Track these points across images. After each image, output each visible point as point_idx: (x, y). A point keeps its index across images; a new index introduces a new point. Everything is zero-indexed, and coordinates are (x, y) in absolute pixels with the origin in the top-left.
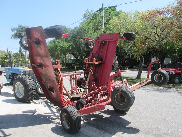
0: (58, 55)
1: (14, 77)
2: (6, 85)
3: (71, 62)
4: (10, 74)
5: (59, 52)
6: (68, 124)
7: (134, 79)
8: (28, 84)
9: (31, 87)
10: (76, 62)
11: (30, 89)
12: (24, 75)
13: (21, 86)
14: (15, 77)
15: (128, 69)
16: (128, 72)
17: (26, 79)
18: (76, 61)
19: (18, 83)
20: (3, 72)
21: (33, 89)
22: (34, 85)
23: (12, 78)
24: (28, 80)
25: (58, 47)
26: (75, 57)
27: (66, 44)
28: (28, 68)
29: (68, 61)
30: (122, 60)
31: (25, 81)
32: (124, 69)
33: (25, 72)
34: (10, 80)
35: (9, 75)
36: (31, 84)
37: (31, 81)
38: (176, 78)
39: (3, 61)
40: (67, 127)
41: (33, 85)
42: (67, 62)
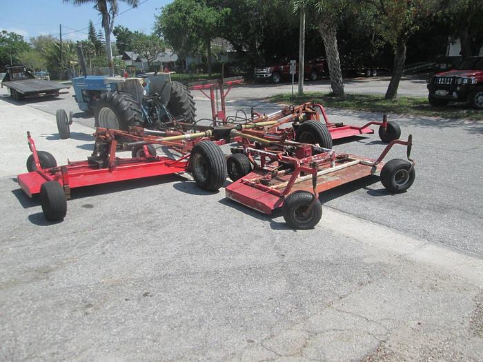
0: (191, 42)
1: (92, 98)
2: (77, 116)
3: (224, 60)
4: (85, 93)
5: (194, 35)
6: (204, 173)
7: (377, 100)
8: (125, 109)
9: (132, 116)
10: (236, 60)
11: (130, 120)
12: (116, 92)
13: (112, 114)
14: (94, 98)
15: (377, 76)
16: (376, 84)
17: (120, 100)
18: (236, 58)
19: (105, 109)
20: (60, 91)
21: (136, 121)
22: (138, 112)
23: (88, 100)
24: (125, 103)
25: (190, 21)
26: (235, 47)
27: (209, 11)
28: (120, 76)
29: (217, 58)
30: (362, 52)
31: (119, 103)
32: (366, 76)
33: (115, 85)
34: (85, 105)
35: (83, 95)
36: (130, 110)
37: (131, 103)
38: (480, 95)
39: (52, 66)
40: (203, 178)
41: (136, 113)
42: (213, 61)
